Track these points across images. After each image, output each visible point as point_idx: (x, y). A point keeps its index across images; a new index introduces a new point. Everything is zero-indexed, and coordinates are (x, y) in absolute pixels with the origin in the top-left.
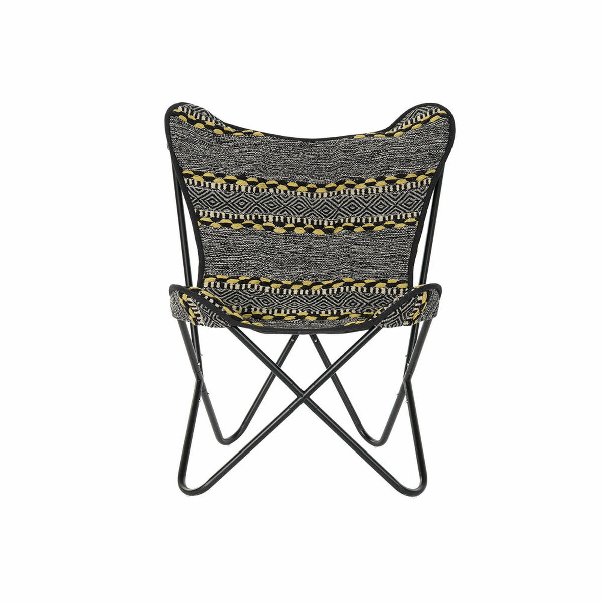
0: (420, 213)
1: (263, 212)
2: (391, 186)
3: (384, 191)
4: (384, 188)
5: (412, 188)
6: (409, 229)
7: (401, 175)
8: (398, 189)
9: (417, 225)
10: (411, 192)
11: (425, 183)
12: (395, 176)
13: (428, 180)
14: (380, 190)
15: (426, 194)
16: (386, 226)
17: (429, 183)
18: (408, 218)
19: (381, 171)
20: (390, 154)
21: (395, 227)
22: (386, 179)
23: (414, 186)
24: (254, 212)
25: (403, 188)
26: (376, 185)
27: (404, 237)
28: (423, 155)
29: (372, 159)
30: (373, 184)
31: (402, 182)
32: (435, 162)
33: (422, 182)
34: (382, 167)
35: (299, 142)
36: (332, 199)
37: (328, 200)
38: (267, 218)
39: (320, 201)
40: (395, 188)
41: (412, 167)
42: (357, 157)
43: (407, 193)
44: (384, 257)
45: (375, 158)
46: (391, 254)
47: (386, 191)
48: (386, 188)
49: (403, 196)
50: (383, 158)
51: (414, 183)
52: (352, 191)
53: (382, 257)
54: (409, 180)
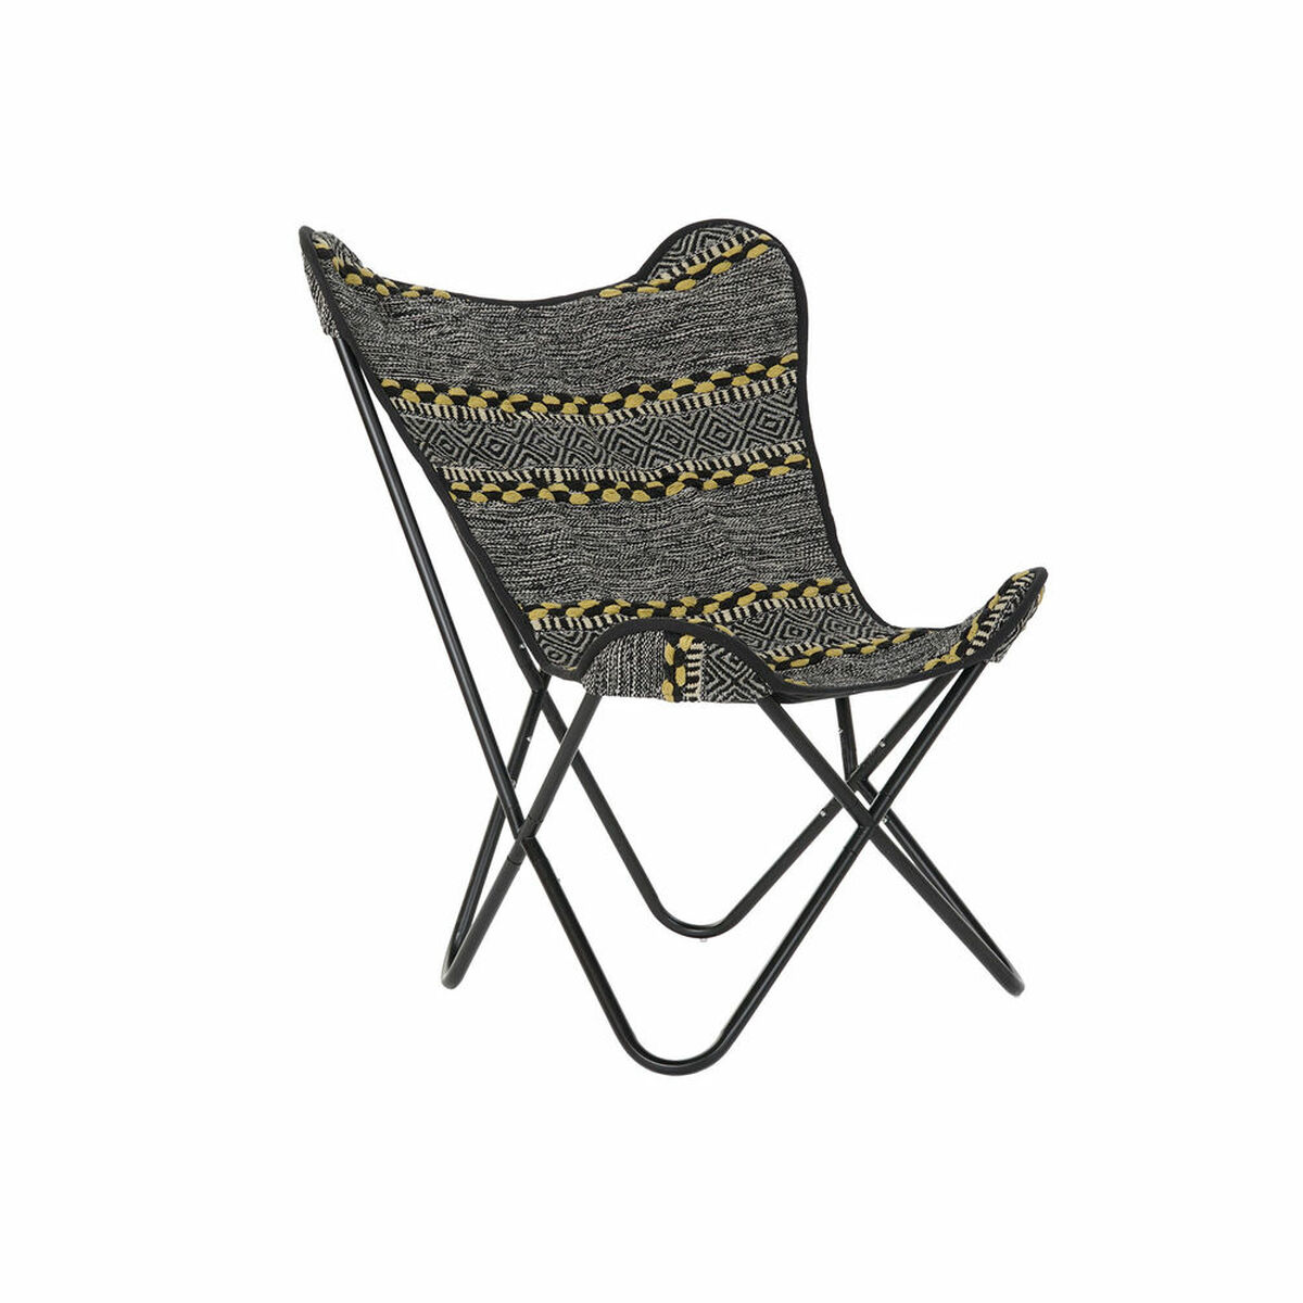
0: (803, 441)
1: (543, 462)
2: (725, 392)
3: (714, 403)
4: (712, 396)
5: (764, 393)
6: (798, 476)
7: (738, 369)
8: (738, 397)
9: (809, 466)
10: (764, 402)
11: (786, 382)
12: (726, 370)
13: (789, 376)
14: (708, 402)
15: (796, 403)
16: (754, 473)
17: (795, 381)
18: (787, 455)
19: (693, 361)
20: (702, 326)
21: (772, 474)
22: (713, 378)
23: (767, 389)
24: (526, 463)
25: (747, 395)
26: (696, 391)
27: (796, 493)
28: (763, 324)
29: (667, 338)
30: (689, 389)
31: (740, 381)
32: (786, 338)
33: (779, 380)
34: (694, 353)
35: (514, 309)
36: (629, 426)
37: (620, 428)
38: (552, 475)
39: (608, 432)
40: (731, 394)
41: (747, 351)
42: (637, 336)
43: (756, 405)
44: (780, 536)
45: (673, 336)
46: (789, 529)
47: (718, 402)
48: (716, 394)
49: (750, 410)
50: (689, 336)
51: (764, 382)
52: (657, 405)
53: (775, 537)
54: (756, 376)
